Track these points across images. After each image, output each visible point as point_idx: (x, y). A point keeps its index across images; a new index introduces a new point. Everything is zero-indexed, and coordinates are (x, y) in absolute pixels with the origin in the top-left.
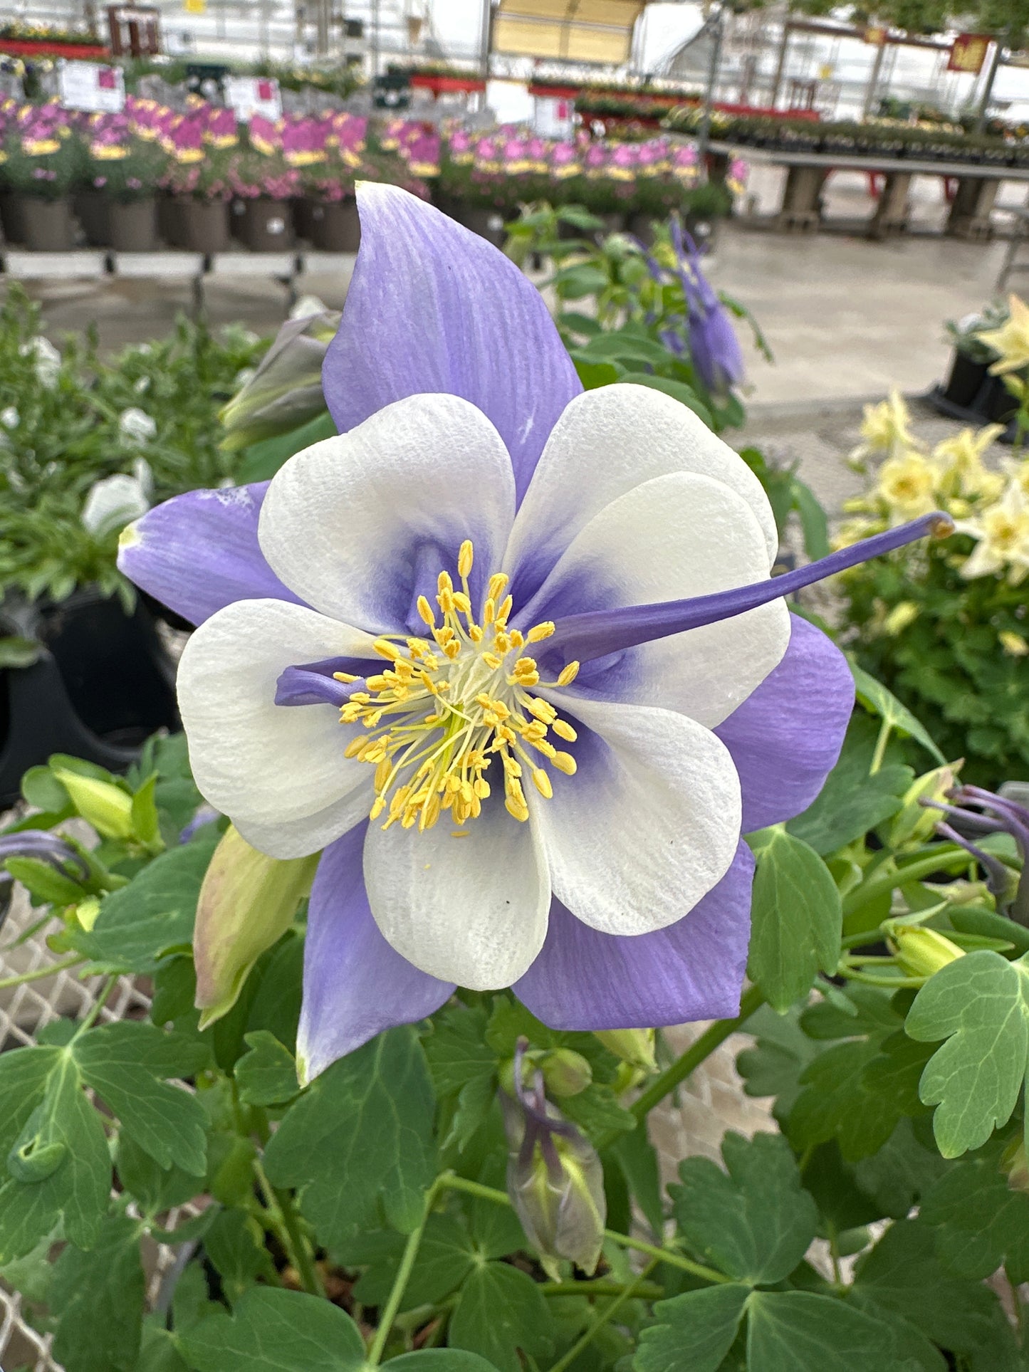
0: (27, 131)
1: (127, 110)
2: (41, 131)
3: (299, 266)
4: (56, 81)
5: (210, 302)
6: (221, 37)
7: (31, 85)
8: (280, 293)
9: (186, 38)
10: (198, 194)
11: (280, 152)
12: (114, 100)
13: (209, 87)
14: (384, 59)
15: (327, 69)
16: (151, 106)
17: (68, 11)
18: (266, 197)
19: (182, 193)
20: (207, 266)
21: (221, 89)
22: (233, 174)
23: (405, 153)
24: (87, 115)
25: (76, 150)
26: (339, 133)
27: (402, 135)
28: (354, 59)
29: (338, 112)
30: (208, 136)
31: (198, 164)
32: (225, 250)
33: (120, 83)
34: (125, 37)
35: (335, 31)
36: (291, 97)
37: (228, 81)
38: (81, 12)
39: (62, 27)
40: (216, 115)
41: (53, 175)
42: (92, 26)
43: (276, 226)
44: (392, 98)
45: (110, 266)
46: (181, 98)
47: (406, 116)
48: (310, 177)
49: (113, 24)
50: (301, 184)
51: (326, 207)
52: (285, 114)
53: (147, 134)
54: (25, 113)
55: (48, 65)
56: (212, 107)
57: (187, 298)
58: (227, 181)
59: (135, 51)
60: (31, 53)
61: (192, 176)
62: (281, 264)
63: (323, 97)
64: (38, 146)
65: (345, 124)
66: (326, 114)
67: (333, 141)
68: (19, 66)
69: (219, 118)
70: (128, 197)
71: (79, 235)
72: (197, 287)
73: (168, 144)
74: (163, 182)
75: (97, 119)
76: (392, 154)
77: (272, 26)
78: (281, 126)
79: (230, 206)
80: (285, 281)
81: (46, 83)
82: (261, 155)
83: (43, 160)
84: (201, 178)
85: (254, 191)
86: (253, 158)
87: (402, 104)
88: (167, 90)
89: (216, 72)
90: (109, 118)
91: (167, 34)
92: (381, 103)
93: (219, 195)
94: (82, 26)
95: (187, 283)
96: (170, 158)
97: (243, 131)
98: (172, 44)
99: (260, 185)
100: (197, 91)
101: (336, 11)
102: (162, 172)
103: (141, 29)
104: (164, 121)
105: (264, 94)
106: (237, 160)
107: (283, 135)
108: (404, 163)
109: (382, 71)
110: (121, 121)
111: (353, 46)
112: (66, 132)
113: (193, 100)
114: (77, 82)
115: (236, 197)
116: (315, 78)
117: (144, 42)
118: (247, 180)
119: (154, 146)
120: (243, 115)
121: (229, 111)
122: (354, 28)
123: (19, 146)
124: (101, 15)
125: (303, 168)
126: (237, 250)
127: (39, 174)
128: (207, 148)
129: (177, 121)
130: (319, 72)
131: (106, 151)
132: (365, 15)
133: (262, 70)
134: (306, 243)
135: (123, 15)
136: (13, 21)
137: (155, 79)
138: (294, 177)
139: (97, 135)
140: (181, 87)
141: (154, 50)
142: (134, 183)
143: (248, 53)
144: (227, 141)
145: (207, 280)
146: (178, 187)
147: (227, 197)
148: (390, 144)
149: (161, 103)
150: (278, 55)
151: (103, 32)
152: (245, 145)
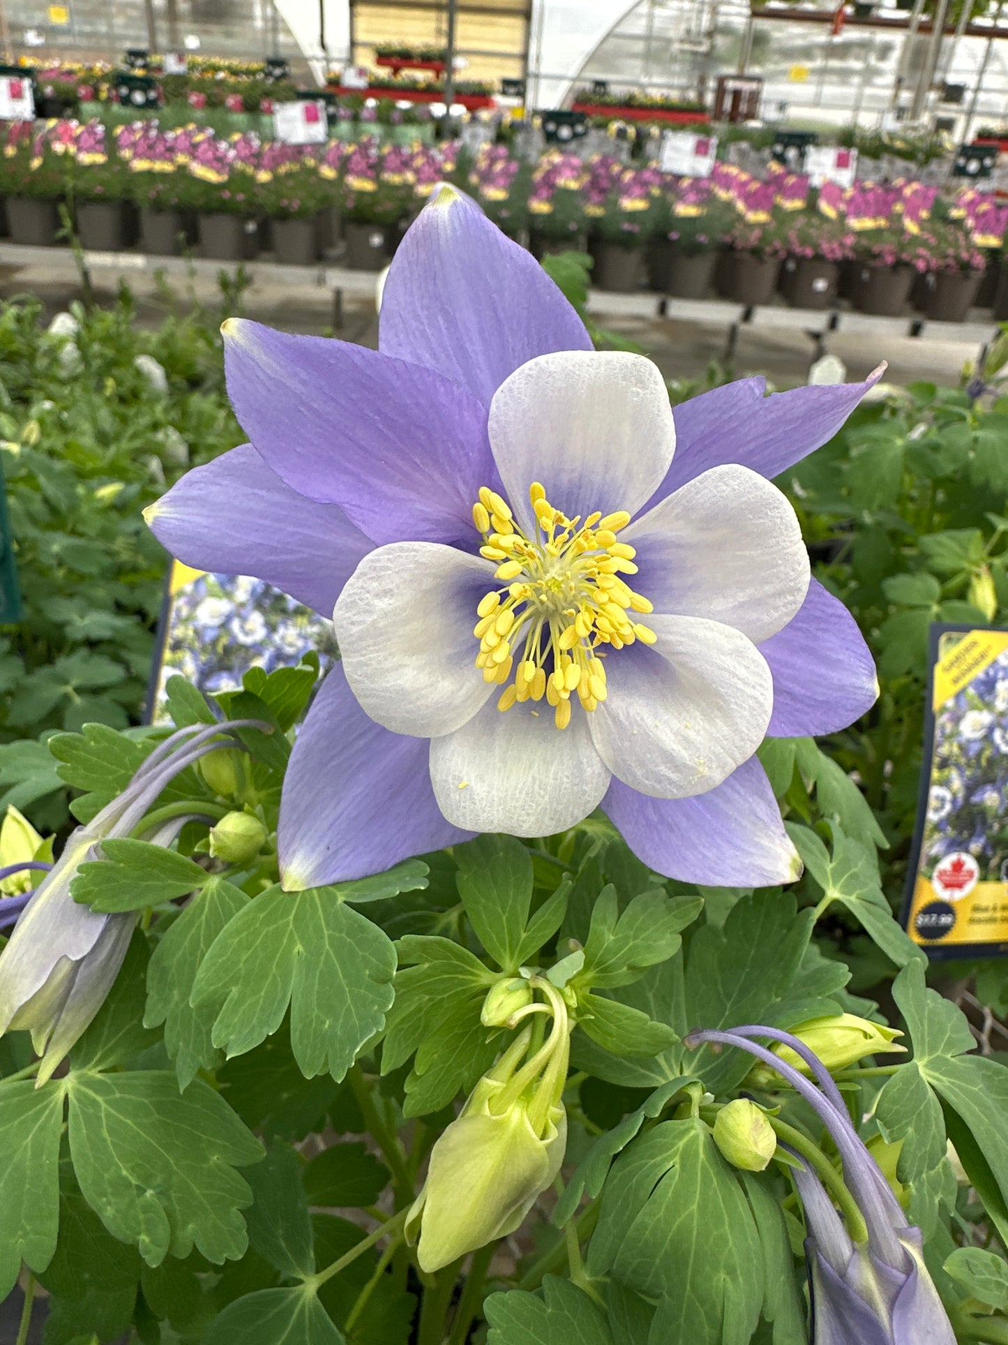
0: (626, 191)
1: (714, 175)
2: (637, 191)
3: (833, 324)
4: (659, 148)
5: (741, 348)
6: (816, 103)
7: (638, 149)
8: (810, 346)
9: (782, 106)
10: (756, 252)
11: (843, 216)
12: (704, 166)
13: (792, 153)
14: (978, 123)
15: (911, 135)
16: (734, 171)
17: (683, 81)
18: (819, 257)
19: (743, 250)
20: (747, 316)
21: (802, 155)
22: (792, 235)
23: (970, 223)
24: (679, 177)
25: (662, 208)
26: (906, 201)
27: (972, 204)
28: (946, 125)
29: (909, 181)
30: (779, 200)
31: (762, 225)
32: (767, 303)
33: (713, 151)
34: (728, 103)
35: (932, 96)
36: (868, 163)
37: (811, 150)
38: (695, 83)
39: (675, 95)
40: (791, 180)
41: (636, 228)
42: (701, 95)
43: (821, 285)
44: (973, 166)
45: (663, 309)
46: (763, 162)
47: (983, 185)
48: (864, 242)
49: (720, 92)
50: (854, 249)
51: (873, 271)
52: (857, 182)
53: (723, 195)
54: (628, 176)
55: (655, 131)
56: (789, 173)
57: (721, 342)
58: (786, 240)
59: (734, 116)
60: (643, 118)
61: (754, 236)
62: (817, 321)
63: (900, 164)
64: (633, 204)
65: (915, 193)
66: (898, 182)
67: (898, 208)
68: (631, 131)
69: (793, 185)
70: (694, 250)
71: (644, 280)
72: (733, 332)
73: (740, 206)
74: (727, 239)
75: (685, 183)
76: (958, 223)
77: (868, 91)
78: (850, 193)
79: (783, 264)
80: (816, 336)
81: (650, 148)
82: (824, 218)
83: (633, 216)
84: (762, 239)
85: (809, 252)
86: (815, 221)
87: (984, 172)
88: (753, 155)
89: (802, 139)
90: (697, 180)
91: (765, 102)
92: (960, 172)
93: (775, 253)
94: (692, 95)
95: (726, 328)
96: (740, 218)
97: (812, 196)
98: (769, 113)
99: (816, 247)
100: (781, 158)
101: (938, 77)
102: (728, 229)
103: (745, 96)
104: (744, 185)
105: (842, 162)
106: (801, 222)
107: (851, 201)
108: (967, 234)
109: (971, 137)
110: (704, 184)
111: (948, 111)
112: (656, 191)
113: (775, 167)
114: (676, 149)
115: (791, 255)
116: (899, 144)
117: (743, 107)
118: (804, 240)
119: (729, 206)
120: (816, 181)
121: (805, 177)
122: (953, 93)
123: (616, 203)
124: (712, 84)
125: (861, 234)
126: (779, 305)
127: (626, 226)
128: (775, 211)
129: (754, 186)
130: (904, 140)
131: (685, 210)
132: (970, 81)
133: (847, 139)
134: (845, 303)
135: (731, 85)
136: (635, 91)
137: (744, 145)
138: (850, 241)
139: (681, 197)
140: (766, 153)
141: (751, 115)
142: (702, 238)
143: (839, 118)
144: (797, 204)
145: (744, 327)
146: (740, 244)
147: (782, 254)
148: (956, 213)
149: (743, 168)
150: (867, 121)
151: (709, 99)
152: (812, 208)
